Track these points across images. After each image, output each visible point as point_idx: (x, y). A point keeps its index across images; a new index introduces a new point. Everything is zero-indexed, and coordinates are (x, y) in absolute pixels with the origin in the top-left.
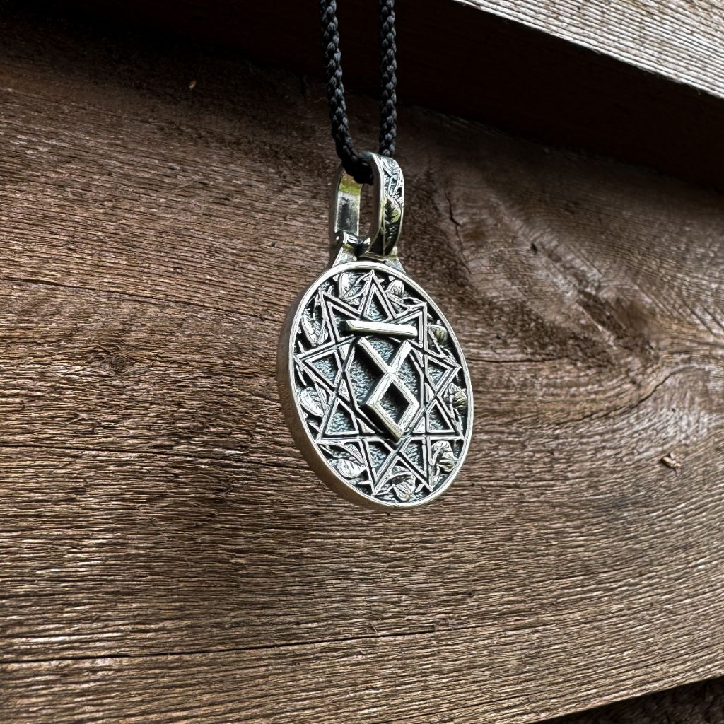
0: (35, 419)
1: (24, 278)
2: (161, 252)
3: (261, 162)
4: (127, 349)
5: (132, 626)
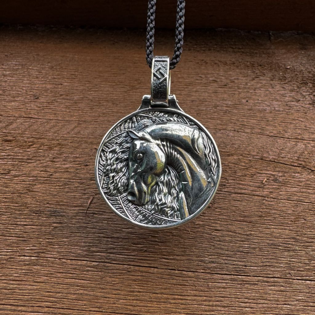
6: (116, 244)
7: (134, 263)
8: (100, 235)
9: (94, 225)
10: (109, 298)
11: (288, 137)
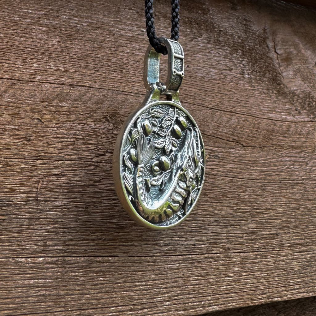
0: (79, 148)
1: (76, 84)
2: (136, 71)
3: (183, 26)
4: (120, 117)
5: (120, 243)
6: (74, 234)
9: (47, 214)
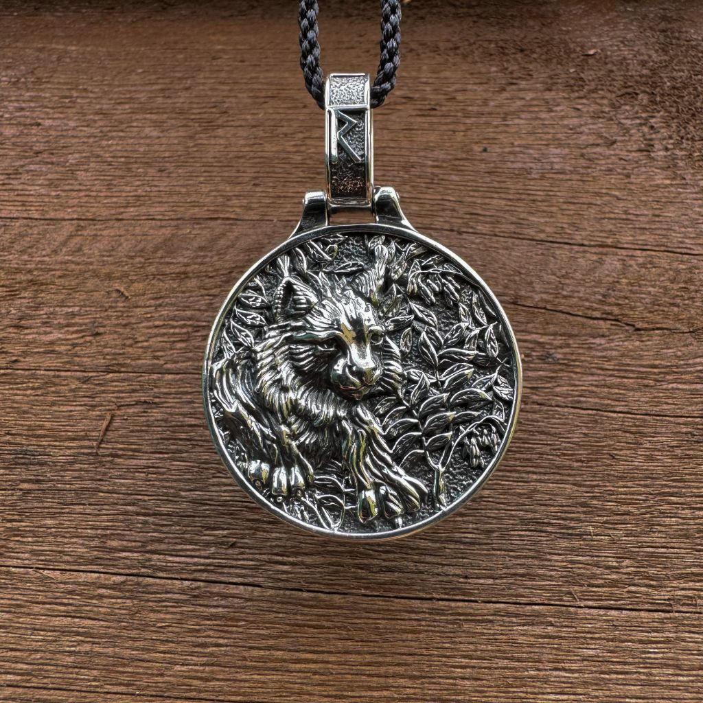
5: (269, 557)
7: (205, 575)
8: (129, 507)
9: (115, 484)
10: (149, 661)
11: (581, 242)
